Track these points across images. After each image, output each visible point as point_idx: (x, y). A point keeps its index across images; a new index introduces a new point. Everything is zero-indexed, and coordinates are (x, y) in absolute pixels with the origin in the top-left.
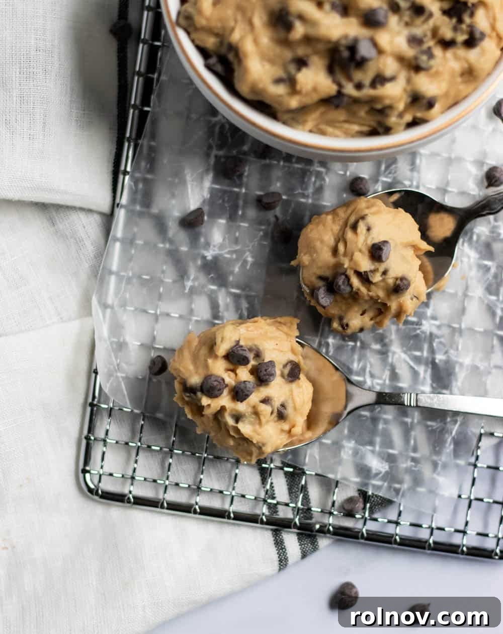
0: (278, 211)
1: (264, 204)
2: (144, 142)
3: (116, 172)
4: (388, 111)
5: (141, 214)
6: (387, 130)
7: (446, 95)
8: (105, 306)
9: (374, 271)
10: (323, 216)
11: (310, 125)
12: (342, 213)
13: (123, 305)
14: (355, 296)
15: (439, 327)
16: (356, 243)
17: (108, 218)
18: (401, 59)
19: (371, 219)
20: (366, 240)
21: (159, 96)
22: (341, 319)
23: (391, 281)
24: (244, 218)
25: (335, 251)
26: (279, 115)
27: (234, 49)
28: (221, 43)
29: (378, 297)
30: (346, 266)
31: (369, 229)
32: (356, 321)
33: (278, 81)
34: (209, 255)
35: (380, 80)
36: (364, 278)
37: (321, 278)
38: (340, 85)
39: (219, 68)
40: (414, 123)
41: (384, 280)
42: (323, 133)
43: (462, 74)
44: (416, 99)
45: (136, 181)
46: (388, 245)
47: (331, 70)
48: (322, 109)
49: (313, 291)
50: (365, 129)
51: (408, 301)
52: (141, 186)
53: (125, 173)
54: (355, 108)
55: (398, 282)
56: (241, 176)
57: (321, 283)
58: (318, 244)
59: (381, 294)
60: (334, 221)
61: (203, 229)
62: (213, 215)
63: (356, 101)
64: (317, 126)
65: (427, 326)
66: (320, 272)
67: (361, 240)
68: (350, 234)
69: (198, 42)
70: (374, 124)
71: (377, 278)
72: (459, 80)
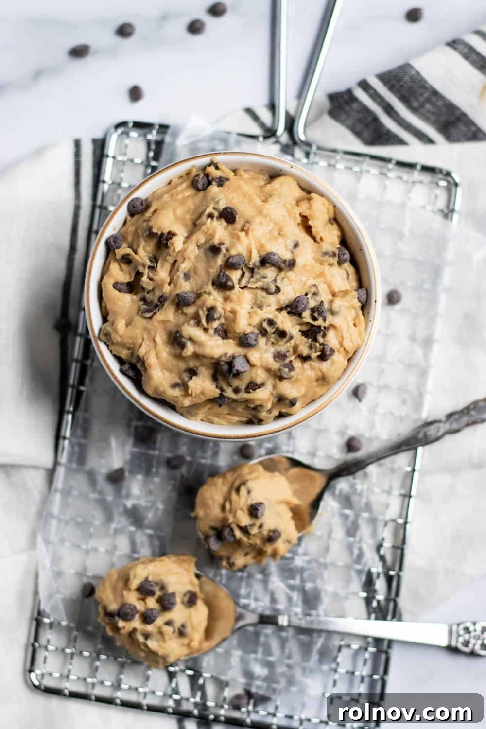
0: (184, 470)
1: (173, 464)
2: (79, 414)
3: (58, 437)
4: (259, 408)
5: (77, 471)
6: (260, 422)
7: (305, 395)
8: (47, 542)
9: (252, 525)
10: (216, 479)
11: (201, 416)
12: (230, 477)
13: (62, 541)
14: (238, 543)
15: (309, 562)
16: (239, 503)
17: (51, 474)
18: (268, 370)
19: (250, 484)
20: (246, 501)
21: (91, 380)
22: (228, 559)
23: (265, 533)
24: (157, 474)
25: (223, 508)
26: (177, 409)
27: (142, 361)
28: (132, 354)
29: (256, 545)
30: (230, 522)
31: (249, 492)
32: (240, 560)
33: (175, 386)
34: (129, 503)
35: (253, 386)
36: (245, 530)
37: (213, 528)
38: (222, 390)
39: (131, 373)
40: (281, 416)
41: (260, 532)
42: (211, 422)
43: (317, 380)
44: (281, 399)
45: (72, 445)
46: (263, 506)
47: (215, 378)
48: (209, 406)
49: (207, 537)
50: (244, 419)
51: (281, 546)
52: (76, 449)
53: (64, 438)
54: (234, 406)
55: (271, 534)
56: (154, 442)
57: (212, 532)
58: (210, 502)
59: (258, 542)
60: (223, 483)
61: (125, 483)
62: (133, 473)
63: (234, 401)
64: (206, 416)
65: (299, 562)
66: (212, 524)
67: (242, 501)
68: (234, 496)
69: (114, 352)
70: (250, 416)
71: (254, 531)
72: (315, 384)
